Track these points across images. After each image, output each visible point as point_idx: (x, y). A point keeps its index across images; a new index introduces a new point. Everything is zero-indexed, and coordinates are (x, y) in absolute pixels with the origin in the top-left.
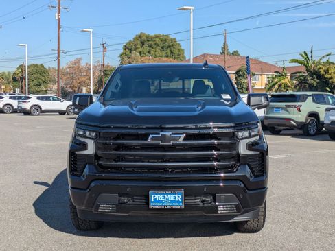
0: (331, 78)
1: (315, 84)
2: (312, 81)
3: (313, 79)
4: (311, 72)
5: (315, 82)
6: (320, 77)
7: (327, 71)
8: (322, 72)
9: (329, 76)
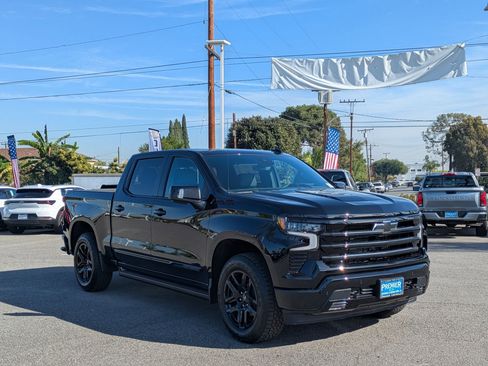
0: (75, 165)
1: (55, 172)
2: (51, 169)
3: (52, 165)
4: (47, 157)
5: (54, 170)
6: (60, 163)
7: (69, 157)
8: (63, 158)
9: (72, 163)
